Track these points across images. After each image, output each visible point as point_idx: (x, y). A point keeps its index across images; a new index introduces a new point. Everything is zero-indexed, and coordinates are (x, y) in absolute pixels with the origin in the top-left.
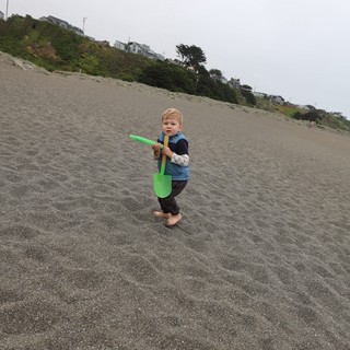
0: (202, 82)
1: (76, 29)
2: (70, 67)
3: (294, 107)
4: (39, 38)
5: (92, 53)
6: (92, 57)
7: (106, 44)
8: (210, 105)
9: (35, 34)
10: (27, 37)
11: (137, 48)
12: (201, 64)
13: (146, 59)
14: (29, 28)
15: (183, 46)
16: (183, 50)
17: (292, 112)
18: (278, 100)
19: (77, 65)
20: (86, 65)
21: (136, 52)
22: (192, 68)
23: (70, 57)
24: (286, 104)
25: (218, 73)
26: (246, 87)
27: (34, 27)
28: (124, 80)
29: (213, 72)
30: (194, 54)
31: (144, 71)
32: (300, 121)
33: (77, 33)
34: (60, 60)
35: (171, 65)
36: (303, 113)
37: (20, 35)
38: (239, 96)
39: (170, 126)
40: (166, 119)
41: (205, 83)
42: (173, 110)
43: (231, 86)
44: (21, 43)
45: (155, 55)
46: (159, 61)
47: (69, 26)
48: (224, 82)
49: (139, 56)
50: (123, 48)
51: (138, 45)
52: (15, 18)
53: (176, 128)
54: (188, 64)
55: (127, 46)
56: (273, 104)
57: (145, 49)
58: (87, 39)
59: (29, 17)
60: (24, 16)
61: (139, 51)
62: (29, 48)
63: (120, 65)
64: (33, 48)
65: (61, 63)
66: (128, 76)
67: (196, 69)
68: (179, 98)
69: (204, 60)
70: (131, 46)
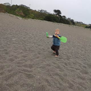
0: (61, 19)
1: (28, 7)
2: (27, 17)
3: (86, 25)
5: (32, 13)
6: (32, 14)
7: (36, 11)
8: (64, 25)
9: (18, 9)
10: (16, 10)
11: (43, 11)
12: (60, 14)
13: (46, 14)
14: (17, 8)
15: (55, 10)
16: (55, 11)
17: (85, 26)
18: (81, 23)
19: (29, 17)
20: (31, 16)
22: (58, 16)
23: (27, 15)
24: (83, 24)
25: (64, 17)
26: (72, 20)
27: (18, 8)
29: (63, 16)
30: (58, 12)
31: (45, 17)
32: (88, 29)
33: (29, 8)
34: (24, 15)
35: (52, 15)
36: (88, 26)
38: (70, 22)
43: (68, 20)
44: (15, 12)
45: (48, 13)
46: (49, 14)
47: (26, 7)
48: (66, 19)
50: (40, 11)
51: (44, 10)
52: (13, 6)
54: (57, 15)
56: (80, 24)
57: (45, 11)
58: (31, 10)
59: (17, 5)
60: (15, 5)
61: (44, 12)
62: (17, 13)
63: (39, 16)
64: (18, 13)
65: (25, 16)
66: (42, 19)
67: (59, 16)
68: (56, 24)
69: (61, 13)
70: (42, 11)
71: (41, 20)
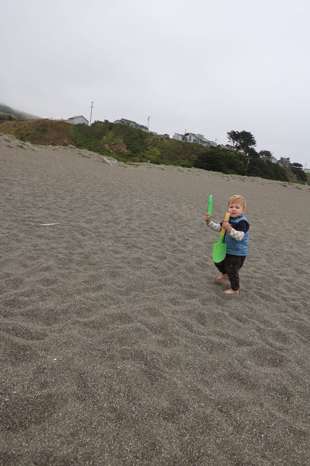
0: (252, 163)
1: (143, 127)
2: (137, 159)
4: (114, 137)
5: (155, 145)
6: (155, 149)
7: (167, 137)
9: (111, 134)
10: (105, 137)
11: (193, 138)
12: (250, 147)
13: (201, 146)
14: (107, 130)
15: (234, 133)
16: (234, 136)
19: (143, 156)
20: (150, 156)
21: (192, 141)
22: (242, 151)
23: (137, 150)
25: (267, 154)
26: (296, 164)
27: (110, 129)
28: (183, 166)
29: (262, 153)
30: (244, 138)
31: (199, 158)
33: (144, 130)
34: (130, 153)
35: (224, 150)
37: (100, 136)
38: (289, 173)
39: (234, 209)
40: (231, 204)
41: (255, 164)
42: (238, 196)
43: (281, 165)
44: (101, 142)
45: (209, 143)
46: (212, 147)
47: (137, 125)
48: (273, 161)
49: (195, 144)
50: (180, 139)
51: (194, 135)
52: (97, 123)
53: (240, 211)
54: (238, 148)
55: (184, 137)
57: (200, 138)
58: (151, 134)
59: (106, 121)
60: (103, 121)
61: (195, 140)
62: (107, 145)
63: (178, 154)
64: (110, 145)
65: (131, 156)
66: (186, 162)
67: (246, 152)
68: (234, 180)
69: (254, 143)
70: (188, 137)
71: (181, 168)
